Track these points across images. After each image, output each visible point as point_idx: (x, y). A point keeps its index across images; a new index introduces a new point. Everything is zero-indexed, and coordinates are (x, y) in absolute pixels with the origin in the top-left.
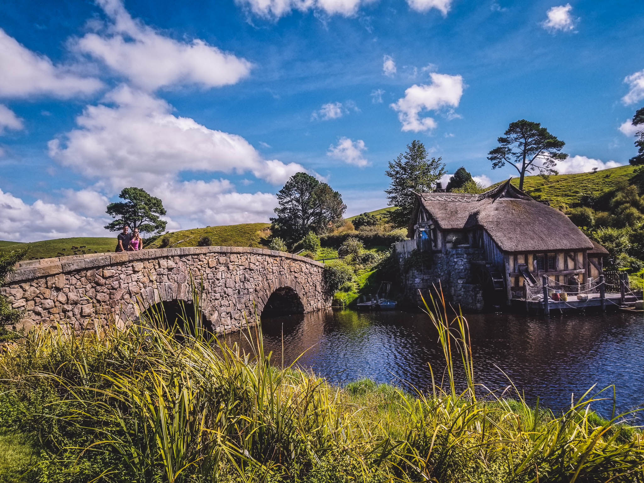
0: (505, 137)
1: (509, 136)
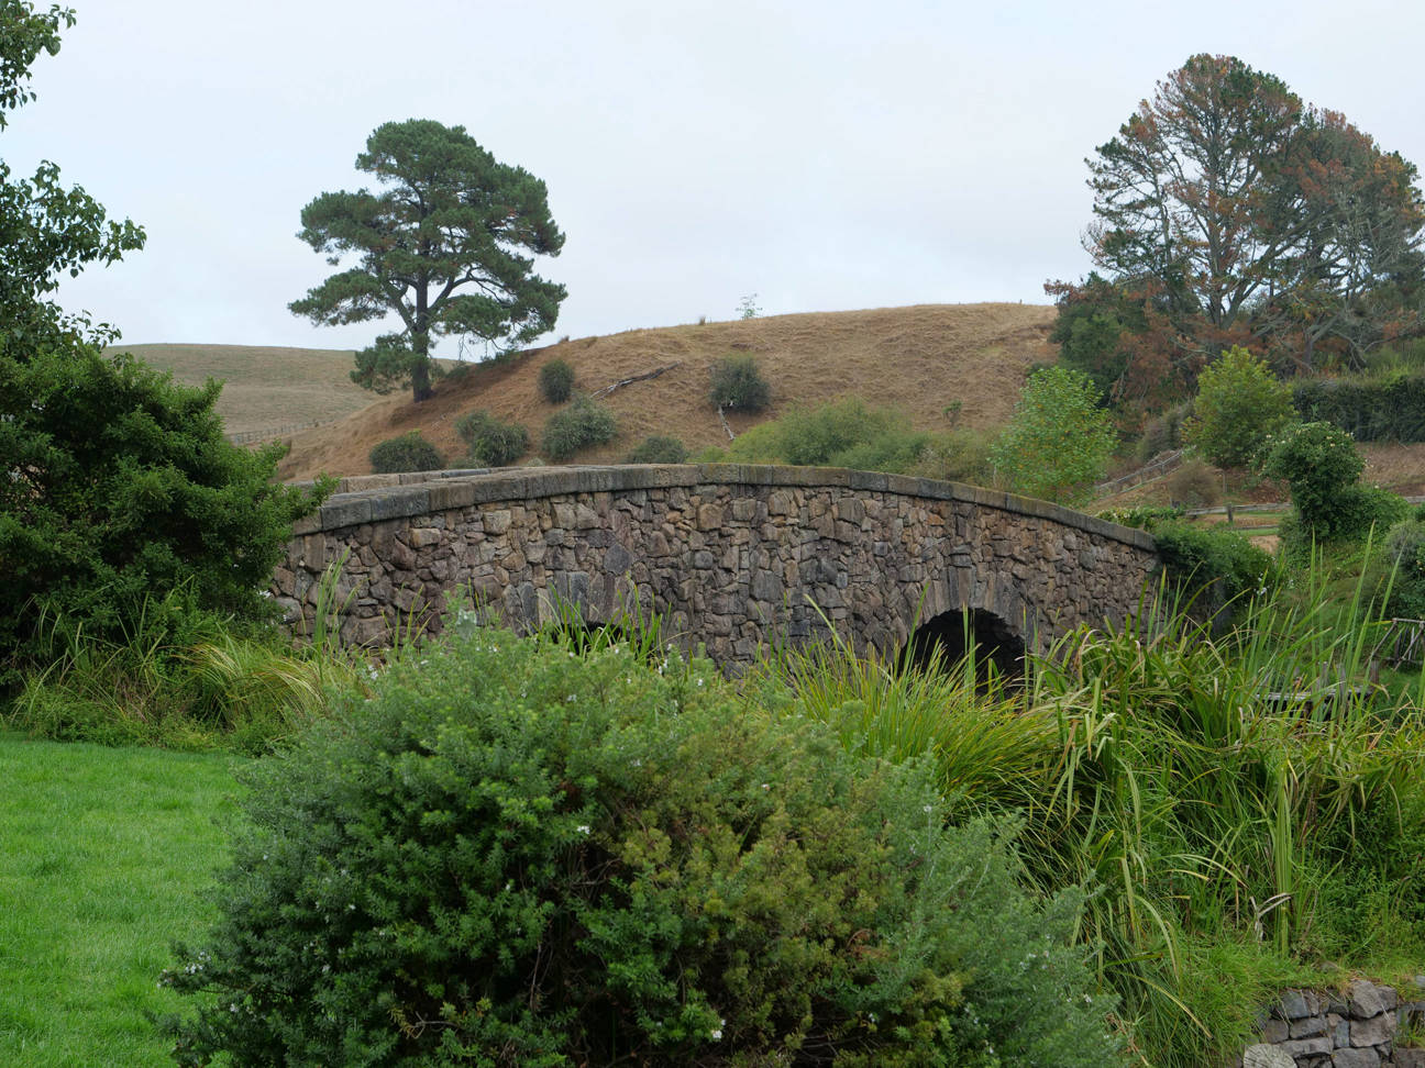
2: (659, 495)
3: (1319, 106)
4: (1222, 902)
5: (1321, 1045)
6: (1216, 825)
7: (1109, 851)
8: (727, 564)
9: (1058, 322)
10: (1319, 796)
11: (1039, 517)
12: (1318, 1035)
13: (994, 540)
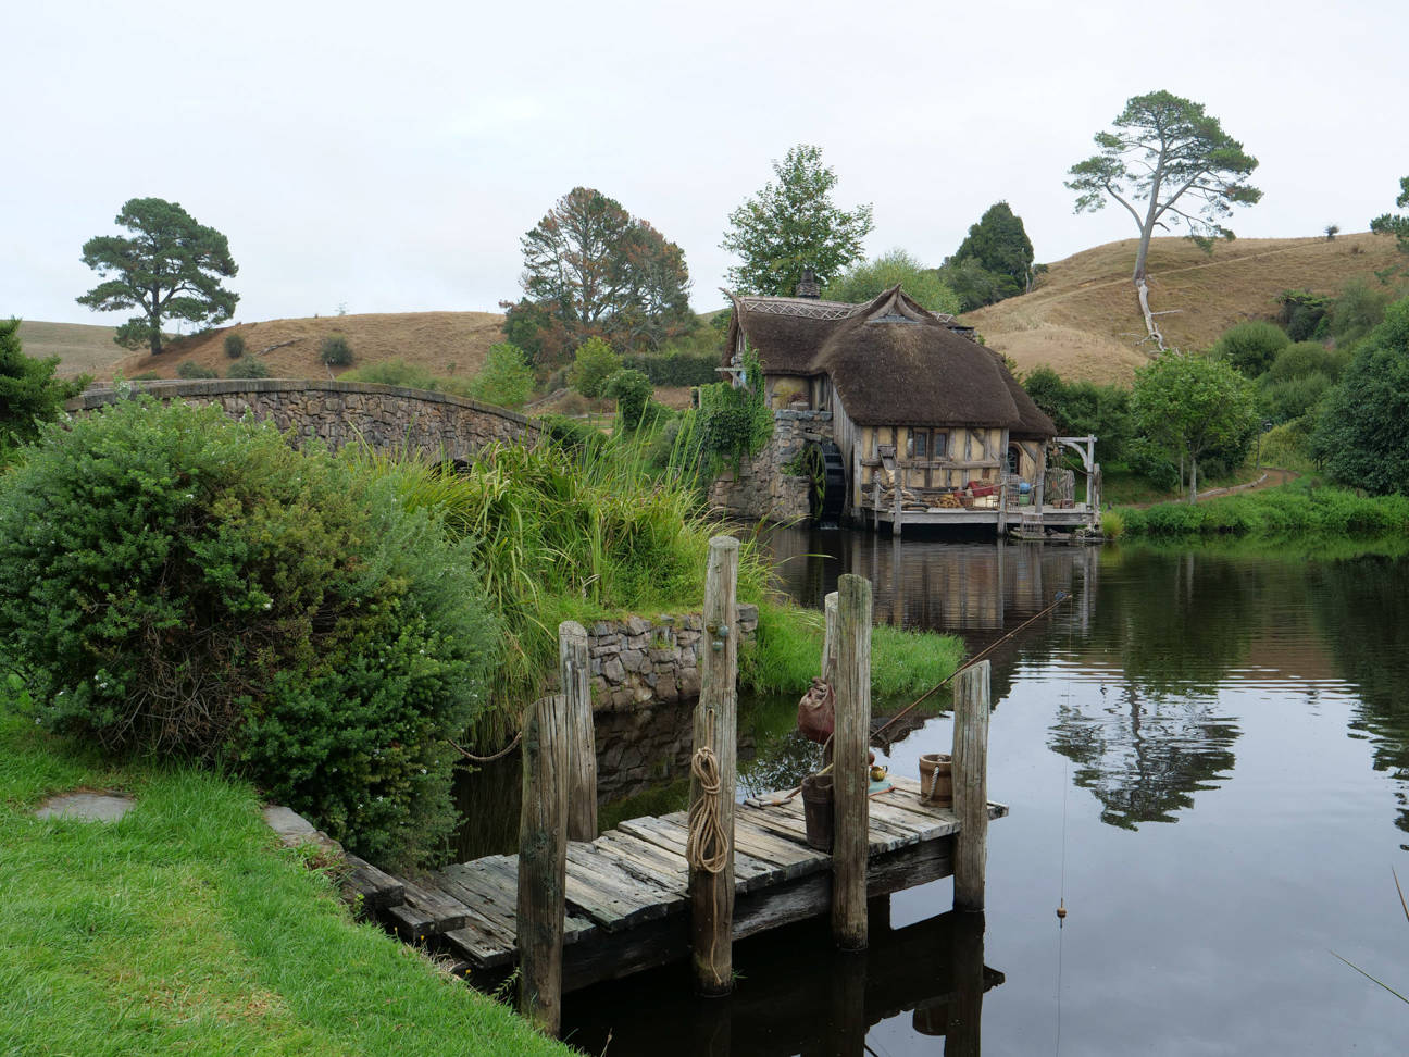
0: (1113, 131)
1: (1122, 130)
2: (285, 395)
3: (638, 217)
4: (565, 579)
5: (614, 649)
6: (564, 542)
7: (506, 547)
8: (323, 433)
9: (506, 323)
10: (615, 528)
11: (491, 413)
12: (613, 644)
13: (467, 424)
